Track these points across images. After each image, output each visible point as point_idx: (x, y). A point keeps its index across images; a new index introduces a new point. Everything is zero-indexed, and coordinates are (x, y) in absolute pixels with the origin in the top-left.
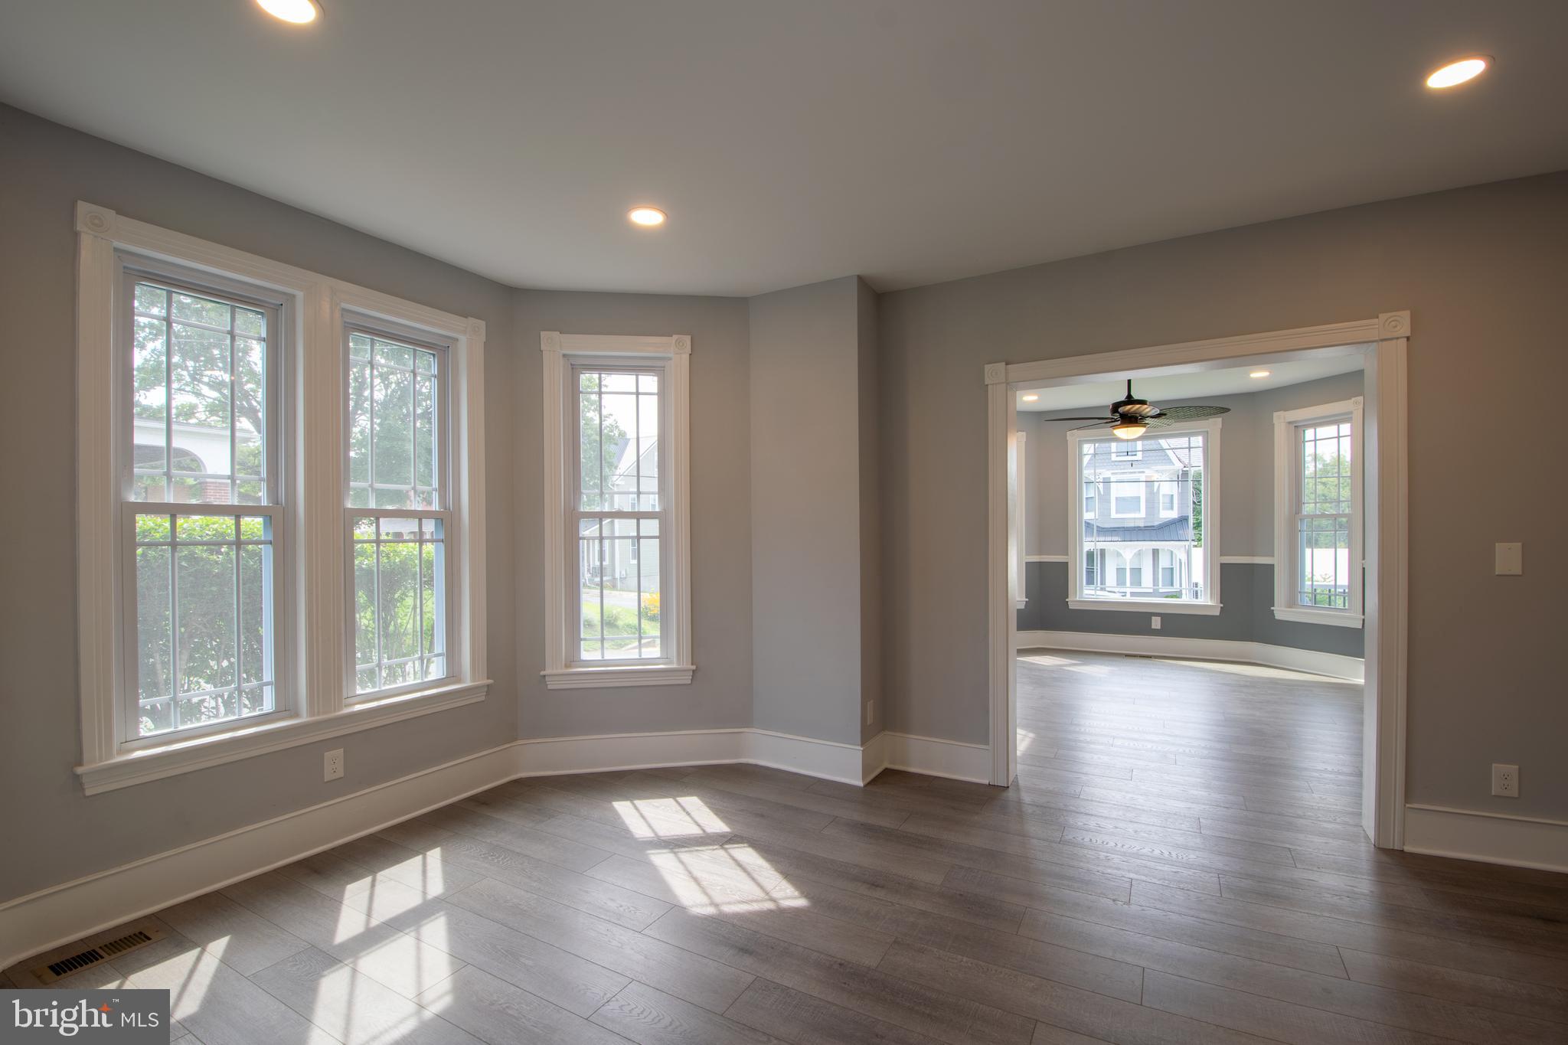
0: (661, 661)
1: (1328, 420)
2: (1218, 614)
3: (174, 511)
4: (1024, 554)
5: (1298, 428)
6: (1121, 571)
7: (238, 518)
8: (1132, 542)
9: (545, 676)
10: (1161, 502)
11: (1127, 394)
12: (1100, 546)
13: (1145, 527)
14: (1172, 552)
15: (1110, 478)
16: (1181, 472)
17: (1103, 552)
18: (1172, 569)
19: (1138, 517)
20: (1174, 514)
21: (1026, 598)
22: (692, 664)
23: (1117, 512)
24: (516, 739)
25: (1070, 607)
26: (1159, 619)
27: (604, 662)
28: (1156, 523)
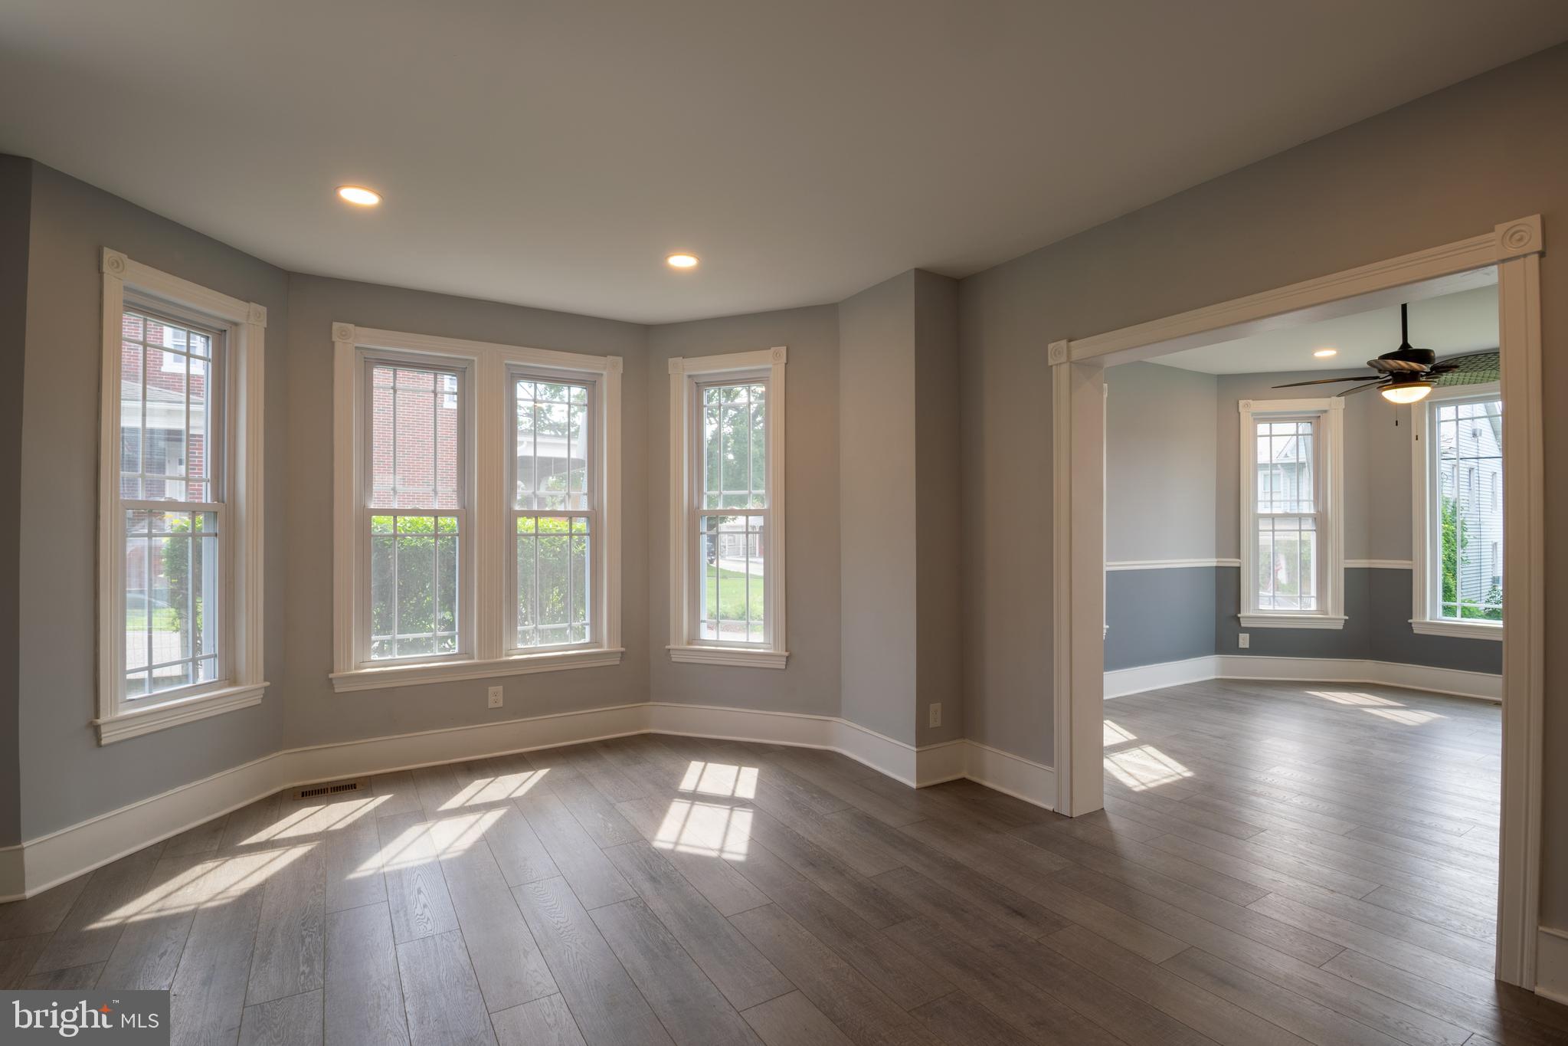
0: (764, 646)
3: (395, 513)
4: (1342, 556)
7: (436, 517)
9: (669, 650)
11: (1401, 343)
21: (1345, 615)
22: (786, 651)
24: (648, 700)
25: (1415, 632)
27: (717, 643)
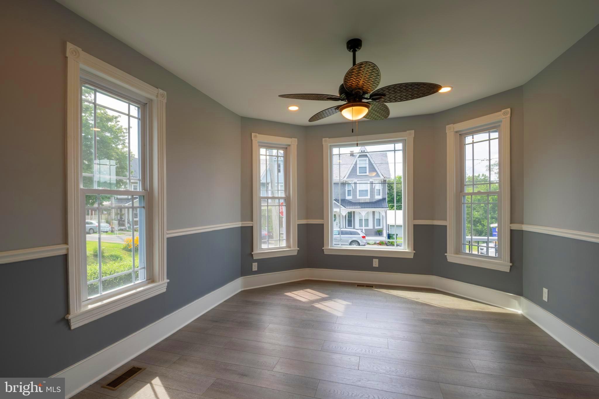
1: (482, 128)
2: (412, 257)
4: (297, 218)
5: (461, 136)
6: (361, 220)
8: (365, 209)
10: (376, 192)
12: (352, 210)
13: (370, 202)
14: (380, 212)
15: (356, 182)
16: (383, 180)
17: (354, 212)
18: (380, 219)
19: (367, 198)
20: (380, 197)
21: (298, 247)
23: (359, 196)
25: (325, 253)
26: (377, 260)
28: (374, 201)
